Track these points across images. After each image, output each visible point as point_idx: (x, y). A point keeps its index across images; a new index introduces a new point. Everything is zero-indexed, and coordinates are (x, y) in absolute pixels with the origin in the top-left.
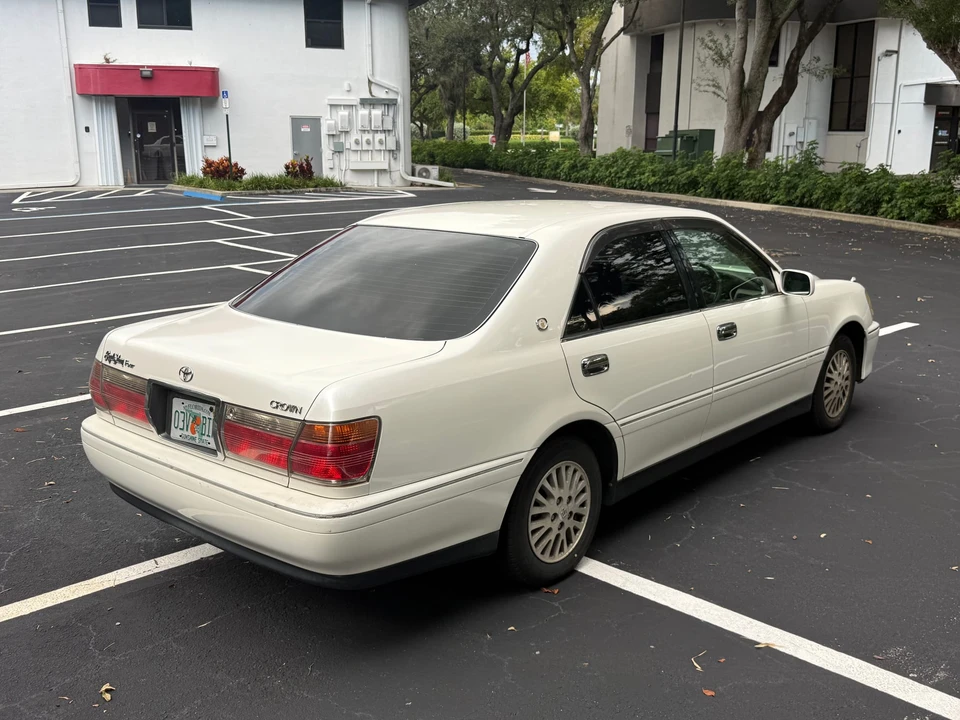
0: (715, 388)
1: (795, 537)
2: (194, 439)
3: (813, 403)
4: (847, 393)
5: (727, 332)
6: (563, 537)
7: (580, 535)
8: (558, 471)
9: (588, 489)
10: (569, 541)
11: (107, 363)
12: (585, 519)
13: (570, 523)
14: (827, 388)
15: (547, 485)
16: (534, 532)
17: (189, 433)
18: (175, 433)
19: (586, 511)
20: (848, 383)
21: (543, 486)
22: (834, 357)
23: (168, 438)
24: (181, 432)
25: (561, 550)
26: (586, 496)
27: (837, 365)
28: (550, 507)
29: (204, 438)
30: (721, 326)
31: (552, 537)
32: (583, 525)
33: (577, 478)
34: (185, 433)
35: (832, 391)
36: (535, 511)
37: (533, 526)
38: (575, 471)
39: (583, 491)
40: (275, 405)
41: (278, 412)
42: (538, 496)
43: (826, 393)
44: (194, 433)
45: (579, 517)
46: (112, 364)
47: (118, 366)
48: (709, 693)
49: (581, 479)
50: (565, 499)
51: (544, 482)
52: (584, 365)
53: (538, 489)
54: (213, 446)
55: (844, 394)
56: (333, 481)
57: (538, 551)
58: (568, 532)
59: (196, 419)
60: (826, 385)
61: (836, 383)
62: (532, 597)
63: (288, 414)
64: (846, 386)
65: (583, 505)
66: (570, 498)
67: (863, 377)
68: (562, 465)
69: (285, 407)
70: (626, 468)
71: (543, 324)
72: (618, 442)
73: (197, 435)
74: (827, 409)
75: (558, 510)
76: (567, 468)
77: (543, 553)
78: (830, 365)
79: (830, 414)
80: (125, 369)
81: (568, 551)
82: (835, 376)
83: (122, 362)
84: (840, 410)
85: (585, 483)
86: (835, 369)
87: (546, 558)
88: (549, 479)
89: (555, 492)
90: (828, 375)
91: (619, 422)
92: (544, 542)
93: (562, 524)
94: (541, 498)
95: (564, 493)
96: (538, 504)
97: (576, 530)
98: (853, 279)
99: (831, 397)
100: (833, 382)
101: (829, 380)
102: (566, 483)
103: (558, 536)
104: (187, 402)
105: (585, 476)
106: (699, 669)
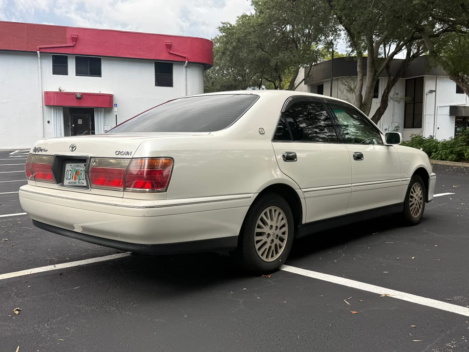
0: (353, 185)
1: (398, 258)
2: (75, 183)
3: (404, 209)
4: (421, 207)
5: (359, 157)
6: (273, 248)
7: (282, 249)
8: (270, 211)
9: (287, 225)
10: (277, 252)
11: (34, 153)
12: (285, 242)
13: (277, 241)
14: (411, 201)
15: (265, 218)
16: (258, 242)
17: (73, 180)
18: (66, 182)
19: (286, 237)
20: (422, 201)
21: (262, 217)
22: (414, 186)
23: (63, 185)
24: (68, 181)
25: (272, 256)
26: (286, 229)
27: (416, 190)
28: (266, 229)
29: (81, 181)
30: (355, 153)
31: (267, 246)
32: (284, 245)
33: (280, 217)
34: (71, 181)
35: (413, 204)
36: (258, 230)
37: (257, 238)
38: (279, 214)
39: (284, 226)
40: (117, 153)
41: (119, 156)
42: (259, 222)
43: (411, 204)
44: (75, 179)
45: (282, 240)
46: (37, 153)
47: (40, 153)
48: (354, 312)
49: (282, 219)
50: (274, 228)
51: (262, 215)
52: (284, 156)
53: (259, 218)
54: (85, 184)
55: (420, 207)
56: (147, 190)
57: (260, 253)
58: (276, 245)
59: (77, 173)
60: (411, 199)
61: (416, 199)
62: (257, 279)
63: (124, 156)
64: (421, 203)
65: (284, 233)
66: (277, 227)
67: (429, 200)
68: (273, 208)
69: (123, 153)
70: (306, 219)
71: (262, 131)
72: (302, 200)
73: (77, 181)
74: (412, 213)
75: (271, 232)
76: (275, 211)
77: (262, 255)
78: (412, 189)
79: (413, 216)
80: (43, 153)
81: (276, 257)
82: (414, 195)
83: (41, 150)
84: (418, 214)
85: (284, 222)
86: (415, 192)
87: (264, 258)
88: (266, 214)
89: (269, 221)
90: (411, 194)
91: (303, 190)
92: (263, 249)
93: (272, 240)
94: (261, 224)
95: (274, 224)
96: (259, 227)
97: (281, 247)
98: (421, 149)
99: (414, 206)
100: (414, 199)
101: (412, 197)
102: (275, 219)
103: (270, 247)
104: (73, 165)
105: (285, 217)
106: (348, 303)
